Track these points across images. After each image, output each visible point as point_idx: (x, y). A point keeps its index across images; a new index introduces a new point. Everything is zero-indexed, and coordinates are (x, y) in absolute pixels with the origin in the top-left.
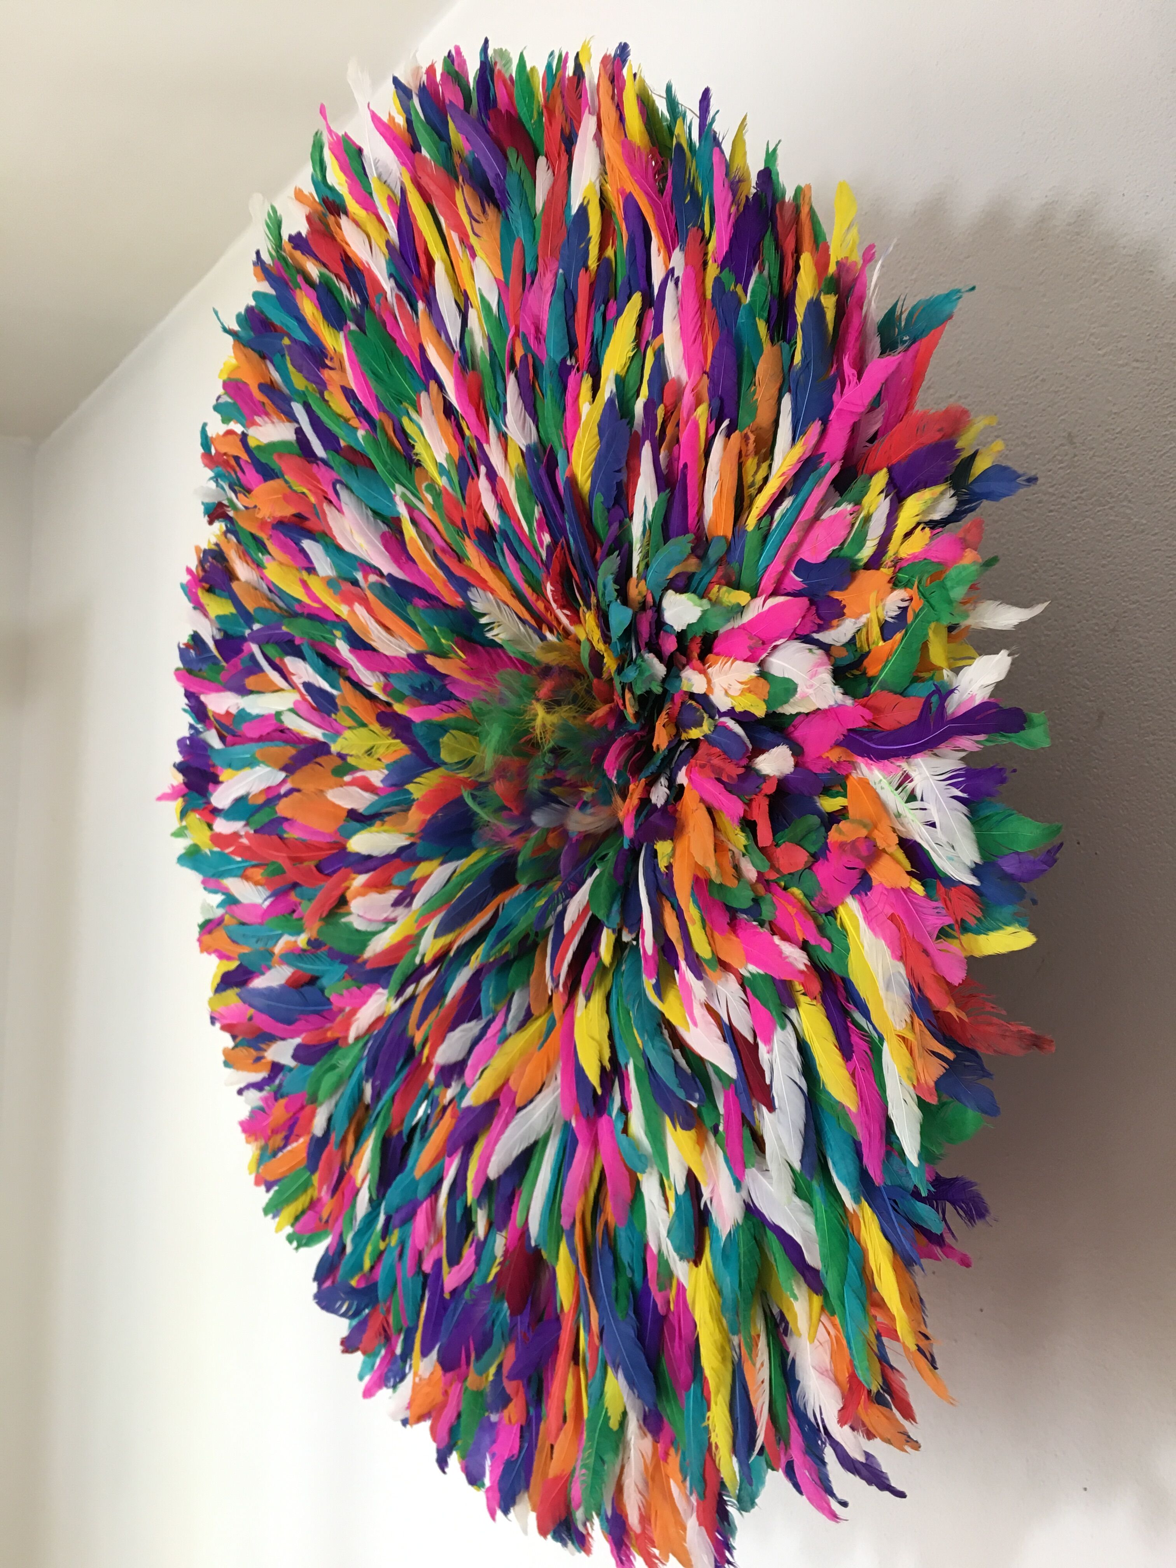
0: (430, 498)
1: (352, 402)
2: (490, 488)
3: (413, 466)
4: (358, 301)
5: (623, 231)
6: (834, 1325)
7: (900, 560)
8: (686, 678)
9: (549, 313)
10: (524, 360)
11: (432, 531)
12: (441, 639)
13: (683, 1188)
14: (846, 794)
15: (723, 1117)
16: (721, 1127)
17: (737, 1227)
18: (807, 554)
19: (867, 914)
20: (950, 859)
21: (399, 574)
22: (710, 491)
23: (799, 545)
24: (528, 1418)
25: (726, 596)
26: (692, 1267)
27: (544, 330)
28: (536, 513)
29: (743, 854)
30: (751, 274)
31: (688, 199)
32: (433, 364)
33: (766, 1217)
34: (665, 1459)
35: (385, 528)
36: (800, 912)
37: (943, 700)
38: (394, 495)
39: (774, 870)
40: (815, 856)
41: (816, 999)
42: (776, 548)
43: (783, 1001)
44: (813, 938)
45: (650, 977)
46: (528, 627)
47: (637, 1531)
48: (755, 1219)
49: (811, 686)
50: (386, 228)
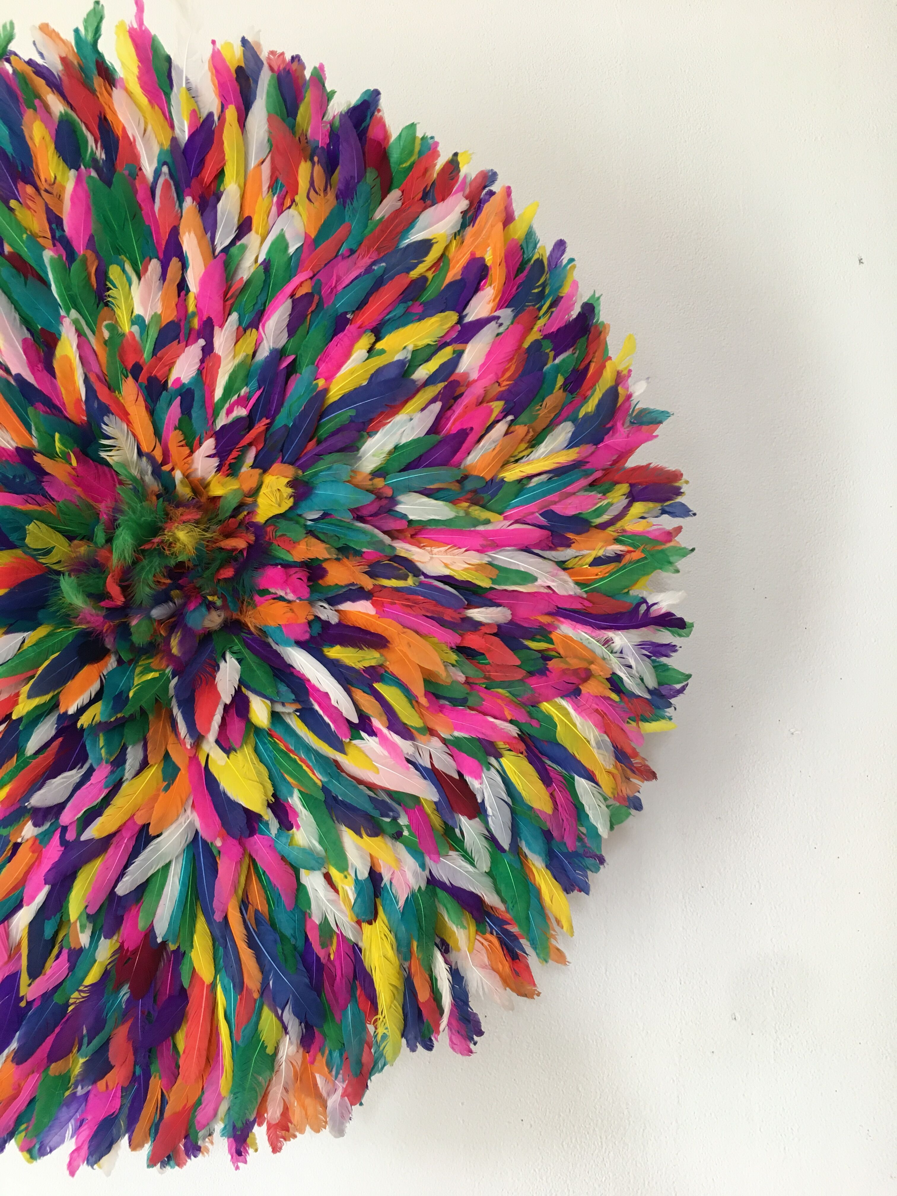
0: (106, 334)
1: (54, 226)
2: (201, 357)
3: (101, 304)
4: (104, 156)
5: (454, 273)
6: (486, 940)
7: (624, 531)
8: (403, 548)
9: (353, 281)
10: (309, 296)
11: (92, 359)
12: (58, 444)
13: (366, 875)
14: (551, 642)
15: (407, 826)
16: (406, 833)
17: (413, 894)
18: (558, 509)
19: (578, 708)
20: (638, 685)
21: (30, 378)
22: (481, 449)
23: (555, 503)
24: (134, 1078)
25: (477, 512)
26: (365, 926)
27: (340, 288)
28: (243, 392)
29: (453, 665)
30: (566, 351)
31: (536, 291)
32: (185, 248)
33: (445, 884)
34: (312, 1062)
35: (28, 336)
36: (509, 703)
37: (649, 607)
38: (64, 317)
39: (485, 678)
40: (531, 674)
41: (522, 753)
42: (534, 498)
43: (489, 754)
44: (523, 719)
45: (346, 738)
46: (144, 459)
47: (274, 1122)
48: (431, 887)
49: (553, 581)
50: (172, 126)
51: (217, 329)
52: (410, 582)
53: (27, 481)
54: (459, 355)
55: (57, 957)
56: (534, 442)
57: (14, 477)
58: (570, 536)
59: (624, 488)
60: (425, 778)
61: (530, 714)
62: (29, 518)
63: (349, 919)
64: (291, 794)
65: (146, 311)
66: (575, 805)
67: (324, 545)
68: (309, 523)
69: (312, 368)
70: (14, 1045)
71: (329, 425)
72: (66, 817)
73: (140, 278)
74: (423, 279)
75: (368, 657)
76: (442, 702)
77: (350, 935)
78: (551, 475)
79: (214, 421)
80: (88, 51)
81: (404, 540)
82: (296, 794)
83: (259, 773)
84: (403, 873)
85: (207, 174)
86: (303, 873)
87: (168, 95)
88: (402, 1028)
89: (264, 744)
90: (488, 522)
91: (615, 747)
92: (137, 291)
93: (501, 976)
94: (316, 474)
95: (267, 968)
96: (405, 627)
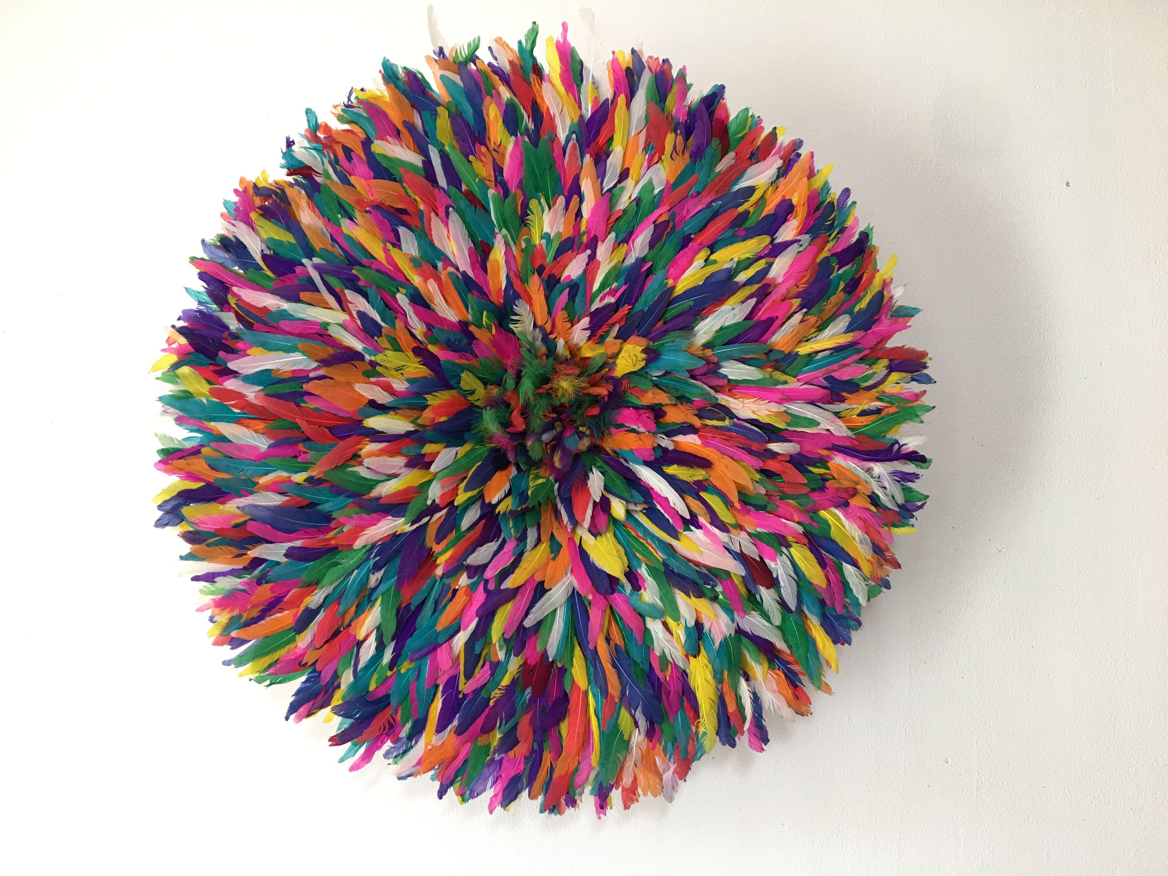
0: (524, 245)
1: (497, 173)
3: (523, 225)
4: (533, 127)
5: (769, 208)
6: (776, 674)
7: (884, 392)
8: (723, 399)
9: (697, 213)
10: (667, 222)
11: (512, 261)
12: (484, 319)
13: (693, 624)
14: (828, 468)
15: (721, 592)
16: (721, 597)
17: (726, 639)
18: (836, 375)
19: (846, 515)
20: (890, 501)
21: (470, 273)
22: (783, 331)
23: (835, 371)
24: (532, 751)
25: (778, 375)
26: (692, 659)
27: (688, 217)
28: (613, 286)
29: (757, 482)
30: (847, 265)
31: (828, 223)
32: (583, 189)
33: (748, 633)
34: (653, 748)
35: (472, 245)
36: (797, 510)
37: (900, 447)
38: (497, 233)
39: (780, 492)
40: (814, 490)
41: (805, 545)
42: (820, 367)
43: (782, 545)
44: (807, 521)
45: (680, 529)
46: (538, 330)
47: (627, 787)
48: (737, 635)
49: (832, 426)
50: (580, 107)
51: (600, 243)
52: (727, 422)
53: (462, 343)
54: (770, 265)
55: (483, 666)
56: (821, 328)
57: (455, 341)
58: (844, 394)
59: (885, 362)
60: (736, 559)
61: (811, 518)
62: (463, 369)
63: (680, 653)
64: (640, 567)
65: (552, 229)
66: (843, 583)
67: (666, 395)
68: (654, 378)
69: (663, 271)
70: (455, 723)
71: (673, 311)
72: (489, 574)
73: (550, 208)
74: (747, 212)
75: (697, 474)
76: (749, 507)
77: (681, 664)
78: (832, 351)
79: (591, 305)
80: (527, 56)
81: (724, 393)
82: (644, 566)
83: (618, 551)
84: (719, 624)
85: (602, 139)
86: (648, 620)
87: (579, 87)
88: (717, 729)
89: (620, 532)
90: (786, 382)
91: (873, 544)
92: (547, 217)
93: (786, 699)
94: (663, 345)
95: (625, 682)
96: (722, 454)
